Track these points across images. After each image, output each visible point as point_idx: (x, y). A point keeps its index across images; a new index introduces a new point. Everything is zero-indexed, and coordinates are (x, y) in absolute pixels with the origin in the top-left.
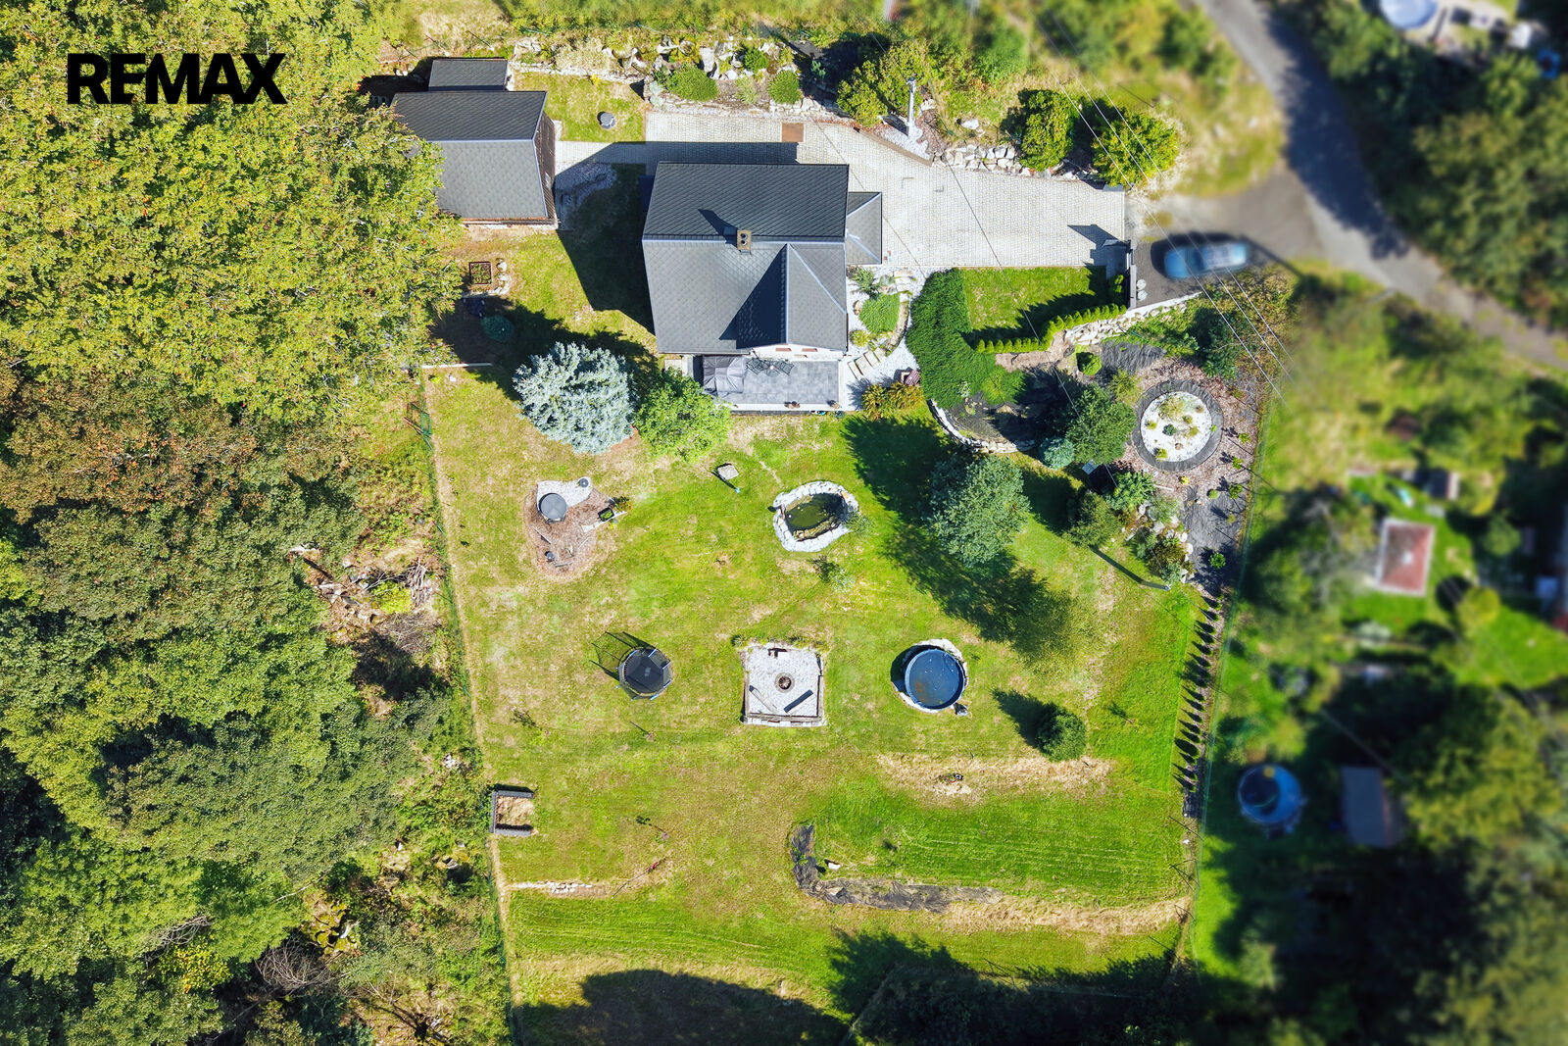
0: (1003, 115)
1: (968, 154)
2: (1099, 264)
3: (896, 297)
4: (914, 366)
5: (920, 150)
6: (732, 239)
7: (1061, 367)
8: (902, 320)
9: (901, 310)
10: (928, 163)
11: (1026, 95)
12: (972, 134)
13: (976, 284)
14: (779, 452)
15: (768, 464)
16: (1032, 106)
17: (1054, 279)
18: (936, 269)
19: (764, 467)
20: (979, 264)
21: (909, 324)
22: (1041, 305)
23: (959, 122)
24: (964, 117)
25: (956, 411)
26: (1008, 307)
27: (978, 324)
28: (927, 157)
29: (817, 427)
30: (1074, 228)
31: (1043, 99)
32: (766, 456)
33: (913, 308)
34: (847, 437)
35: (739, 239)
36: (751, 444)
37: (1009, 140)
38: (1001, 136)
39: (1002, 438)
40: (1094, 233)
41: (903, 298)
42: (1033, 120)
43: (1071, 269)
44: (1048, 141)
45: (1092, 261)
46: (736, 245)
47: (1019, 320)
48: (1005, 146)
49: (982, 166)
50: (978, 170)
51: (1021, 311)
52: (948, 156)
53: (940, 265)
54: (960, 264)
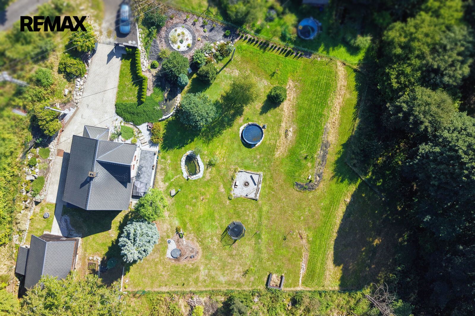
0: (65, 80)
1: (77, 94)
2: (121, 56)
3: (122, 126)
4: (147, 124)
5: (73, 110)
6: (91, 179)
7: (154, 74)
8: (130, 126)
9: (127, 125)
10: (78, 109)
11: (60, 72)
12: (70, 92)
13: (121, 99)
14: (169, 174)
15: (172, 179)
16: (63, 70)
17: (124, 72)
18: (114, 111)
20: (115, 96)
21: (132, 123)
22: (132, 78)
23: (65, 96)
24: (63, 93)
25: (164, 112)
26: (131, 89)
27: (135, 100)
28: (76, 108)
29: (162, 160)
30: (107, 63)
31: (61, 66)
32: (169, 179)
33: (126, 121)
34: (167, 150)
35: (91, 176)
36: (164, 183)
37: (74, 80)
38: (72, 82)
39: (175, 98)
40: (110, 56)
41: (122, 124)
42: (68, 70)
43: (122, 65)
44: (76, 66)
45: (120, 58)
46: (93, 178)
47: (136, 86)
48: (76, 81)
49: (82, 90)
50: (83, 92)
51: (133, 84)
52: (76, 101)
53: (113, 110)
54: (114, 103)
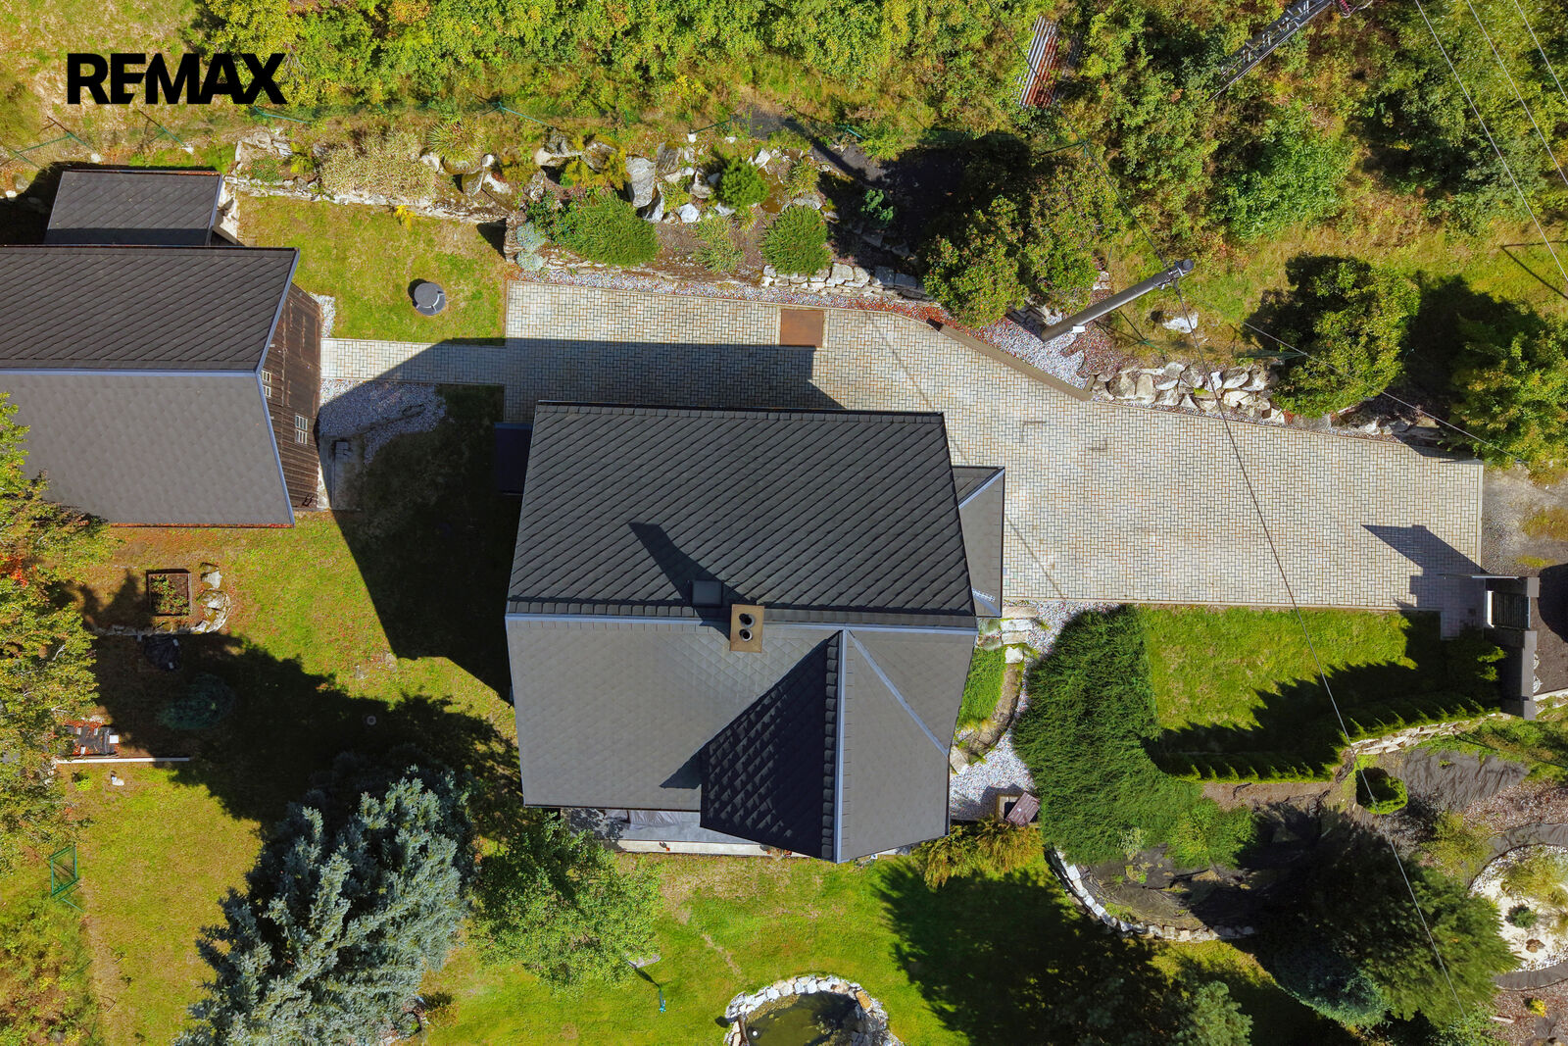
0: (1250, 305)
1: (1164, 379)
2: (1431, 607)
3: (999, 653)
4: (1024, 781)
5: (1067, 369)
7: (1329, 803)
8: (1006, 696)
9: (1006, 678)
10: (1082, 395)
11: (1305, 269)
12: (1181, 343)
13: (1169, 638)
14: (740, 919)
15: (717, 939)
16: (1322, 292)
17: (1330, 633)
18: (1088, 604)
19: (710, 943)
20: (1177, 598)
21: (1022, 706)
22: (1302, 684)
23: (1157, 317)
24: (1170, 305)
25: (1105, 876)
26: (1232, 686)
27: (1173, 718)
28: (1079, 382)
29: (818, 880)
30: (1374, 530)
31: (1351, 278)
32: (714, 925)
33: (1032, 678)
34: (885, 897)
35: (736, 625)
36: (687, 902)
37: (1255, 356)
38: (1241, 346)
40: (1414, 542)
41: (1012, 655)
43: (1365, 615)
45: (1413, 600)
47: (1258, 713)
48: (1248, 365)
49: (1188, 402)
50: (1176, 409)
51: (1263, 695)
52: (1125, 382)
53: (1095, 591)
54: (1137, 597)
